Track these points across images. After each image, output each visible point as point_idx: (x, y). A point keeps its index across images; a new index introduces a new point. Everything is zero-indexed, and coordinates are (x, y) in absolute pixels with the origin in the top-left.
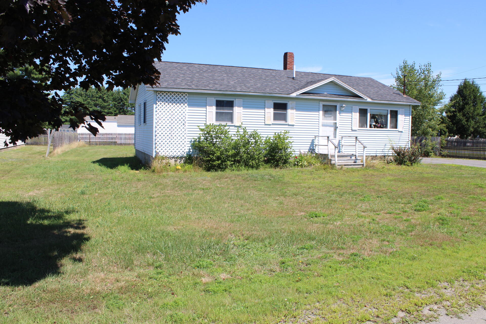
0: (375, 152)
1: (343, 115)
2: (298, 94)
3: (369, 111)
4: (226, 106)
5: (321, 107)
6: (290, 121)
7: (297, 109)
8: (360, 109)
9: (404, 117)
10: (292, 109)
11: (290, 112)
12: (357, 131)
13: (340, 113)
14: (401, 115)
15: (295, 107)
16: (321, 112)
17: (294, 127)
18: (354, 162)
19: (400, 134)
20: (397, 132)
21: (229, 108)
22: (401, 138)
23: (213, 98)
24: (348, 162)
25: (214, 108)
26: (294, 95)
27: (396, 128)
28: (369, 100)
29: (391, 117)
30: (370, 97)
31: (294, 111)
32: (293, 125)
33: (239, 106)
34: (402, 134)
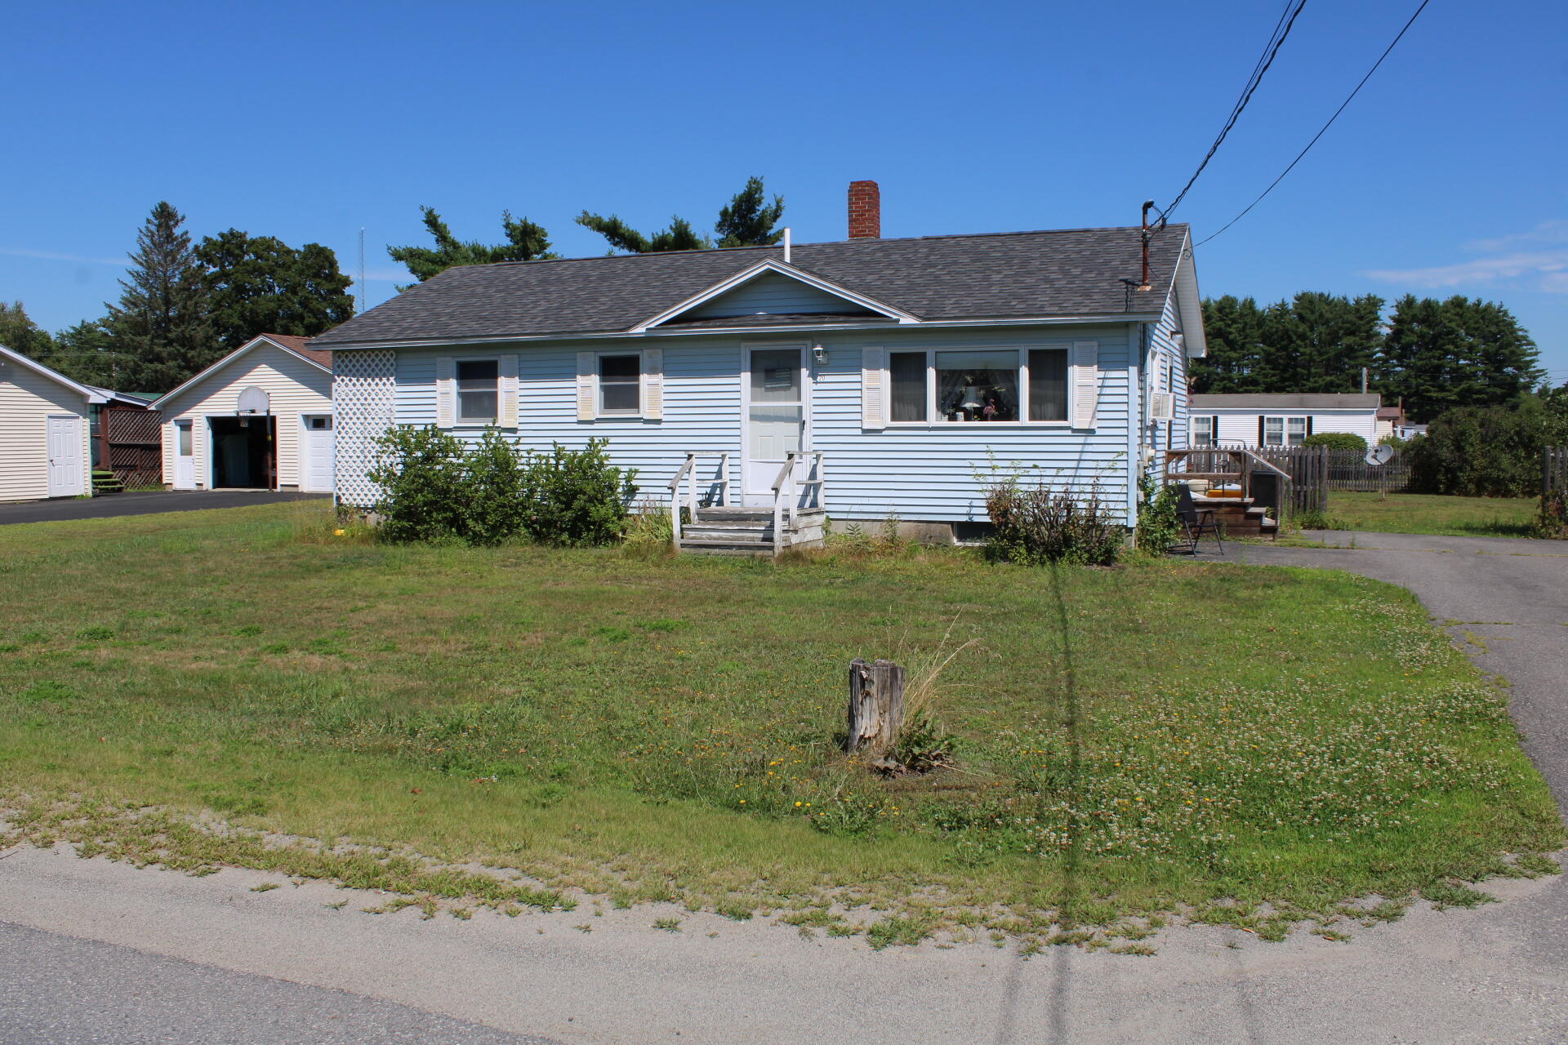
0: (965, 510)
1: (828, 378)
2: (652, 326)
3: (930, 358)
4: (480, 377)
5: (747, 361)
6: (646, 410)
7: (669, 372)
8: (893, 356)
9: (1102, 374)
10: (653, 371)
11: (648, 383)
12: (884, 433)
13: (813, 375)
14: (1081, 364)
15: (661, 367)
16: (746, 377)
17: (663, 425)
18: (764, 539)
19: (1081, 440)
20: (1069, 432)
21: (482, 380)
22: (1085, 457)
23: (450, 359)
24: (743, 538)
25: (453, 383)
26: (640, 330)
27: (1064, 416)
28: (907, 320)
29: (1033, 377)
30: (909, 311)
31: (659, 379)
32: (659, 421)
33: (510, 375)
34: (1091, 440)
